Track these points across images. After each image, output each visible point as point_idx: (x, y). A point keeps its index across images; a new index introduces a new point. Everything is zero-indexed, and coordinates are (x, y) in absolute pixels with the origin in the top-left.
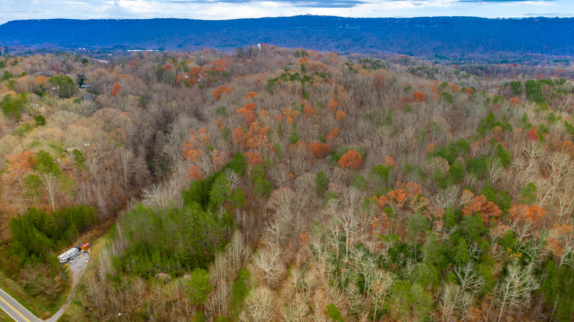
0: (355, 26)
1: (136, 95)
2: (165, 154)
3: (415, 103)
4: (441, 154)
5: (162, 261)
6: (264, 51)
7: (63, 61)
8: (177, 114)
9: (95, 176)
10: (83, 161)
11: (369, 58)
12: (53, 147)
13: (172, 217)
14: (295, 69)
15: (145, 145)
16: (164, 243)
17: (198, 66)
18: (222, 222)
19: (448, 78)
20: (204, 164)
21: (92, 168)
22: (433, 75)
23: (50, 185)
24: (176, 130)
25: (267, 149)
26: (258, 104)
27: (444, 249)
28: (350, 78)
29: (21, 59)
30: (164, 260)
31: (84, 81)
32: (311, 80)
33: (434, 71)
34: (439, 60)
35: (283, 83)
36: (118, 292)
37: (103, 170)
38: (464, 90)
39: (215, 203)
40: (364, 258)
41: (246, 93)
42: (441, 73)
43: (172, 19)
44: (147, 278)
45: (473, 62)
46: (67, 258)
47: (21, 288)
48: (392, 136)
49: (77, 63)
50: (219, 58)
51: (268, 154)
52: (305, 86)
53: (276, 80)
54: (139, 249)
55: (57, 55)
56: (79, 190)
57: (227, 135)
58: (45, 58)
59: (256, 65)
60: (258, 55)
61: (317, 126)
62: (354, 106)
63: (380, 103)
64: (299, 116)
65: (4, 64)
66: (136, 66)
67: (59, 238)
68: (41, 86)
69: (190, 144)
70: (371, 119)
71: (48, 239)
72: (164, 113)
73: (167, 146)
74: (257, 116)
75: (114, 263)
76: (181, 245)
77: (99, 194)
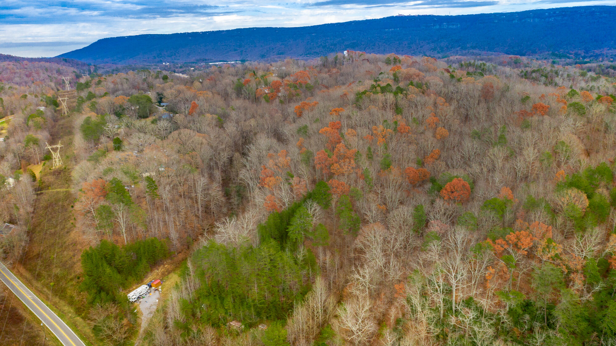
0: (453, 25)
1: (214, 113)
2: (241, 180)
3: (535, 118)
4: (574, 184)
5: (234, 306)
6: (351, 59)
7: (144, 79)
8: (255, 134)
9: (168, 205)
10: (156, 189)
11: (472, 61)
12: (126, 173)
13: (246, 257)
14: (386, 79)
15: (221, 168)
16: (238, 286)
17: (279, 79)
18: (303, 263)
19: (571, 81)
20: (283, 194)
21: (164, 196)
22: (552, 78)
23: (121, 216)
24: (253, 152)
25: (354, 175)
26: (345, 122)
27: (586, 314)
28: (451, 88)
29: (105, 78)
30: (237, 307)
31: (163, 100)
32: (405, 92)
33: (554, 74)
34: (557, 60)
35: (373, 96)
36: (186, 342)
37: (177, 197)
38: (599, 99)
39: (294, 240)
40: (476, 320)
41: (330, 108)
42: (562, 75)
43: (254, 28)
44: (219, 327)
45: (601, 59)
46: (136, 297)
47: (90, 329)
48: (506, 159)
49: (158, 80)
50: (301, 69)
51: (356, 181)
52: (399, 99)
53: (364, 93)
54: (211, 291)
55: (139, 72)
56: (152, 220)
57: (308, 159)
58: (128, 77)
59: (342, 75)
60: (345, 63)
61: (413, 147)
62: (457, 122)
63: (489, 117)
64: (392, 136)
65: (89, 84)
66: (215, 81)
67: (130, 273)
68: (121, 106)
69: (268, 170)
70: (479, 138)
71: (118, 275)
72: (242, 132)
73: (243, 171)
74: (343, 136)
75: (184, 309)
76: (255, 290)
77: (171, 225)
